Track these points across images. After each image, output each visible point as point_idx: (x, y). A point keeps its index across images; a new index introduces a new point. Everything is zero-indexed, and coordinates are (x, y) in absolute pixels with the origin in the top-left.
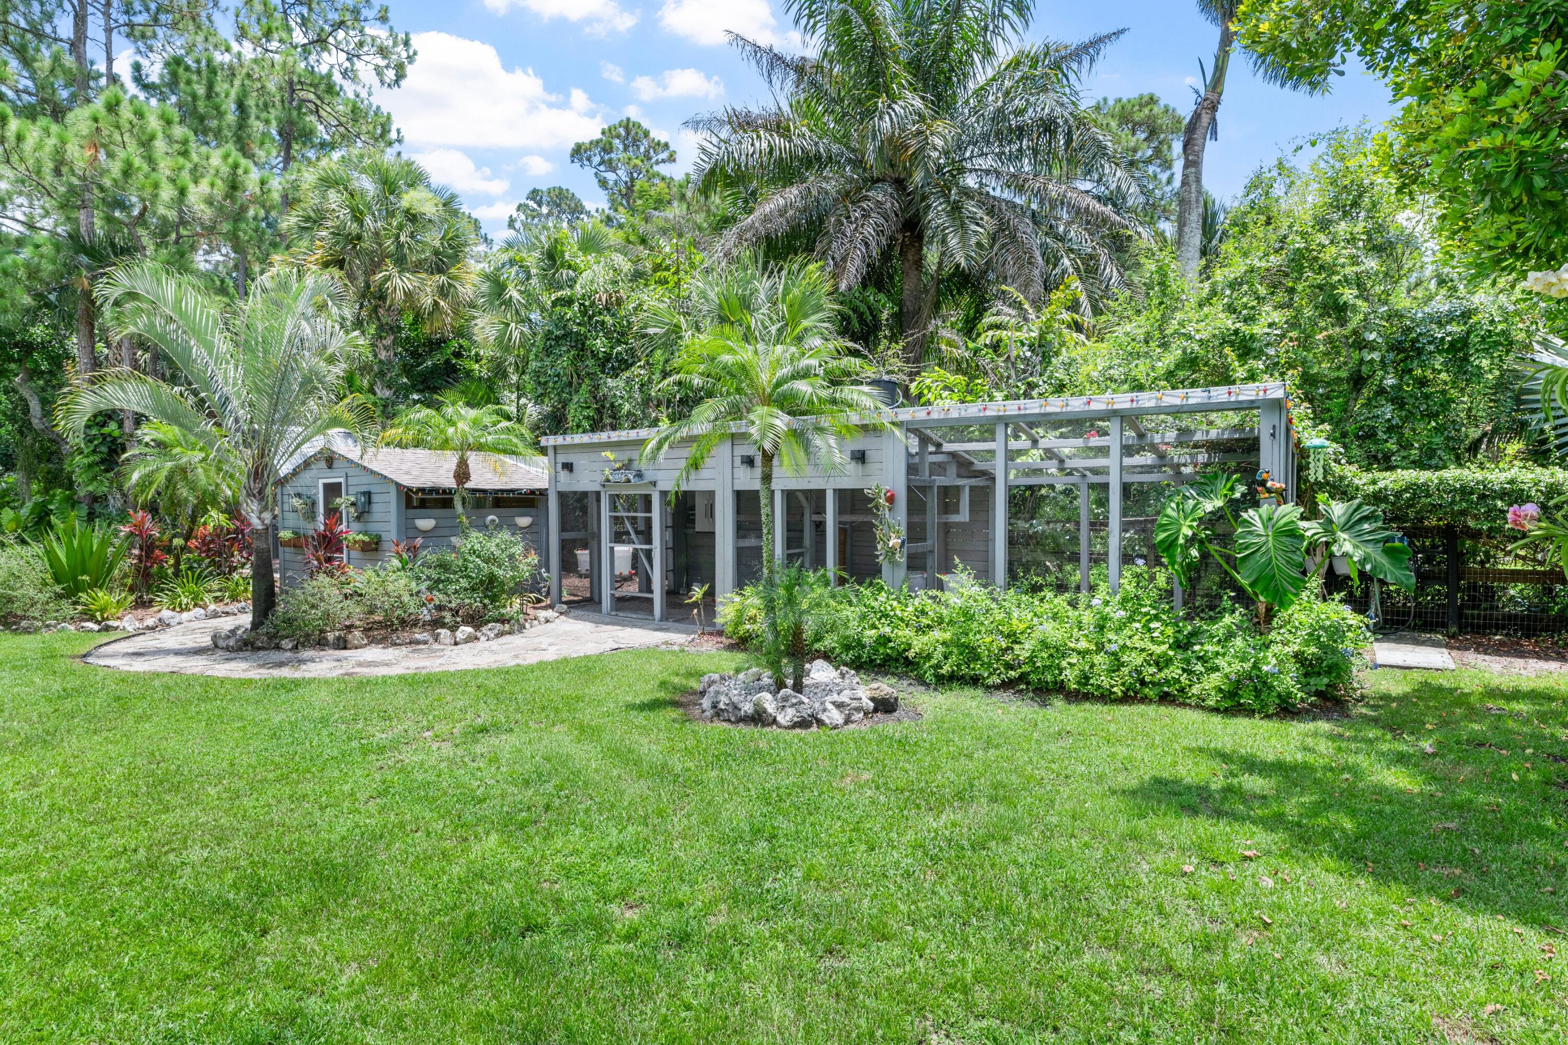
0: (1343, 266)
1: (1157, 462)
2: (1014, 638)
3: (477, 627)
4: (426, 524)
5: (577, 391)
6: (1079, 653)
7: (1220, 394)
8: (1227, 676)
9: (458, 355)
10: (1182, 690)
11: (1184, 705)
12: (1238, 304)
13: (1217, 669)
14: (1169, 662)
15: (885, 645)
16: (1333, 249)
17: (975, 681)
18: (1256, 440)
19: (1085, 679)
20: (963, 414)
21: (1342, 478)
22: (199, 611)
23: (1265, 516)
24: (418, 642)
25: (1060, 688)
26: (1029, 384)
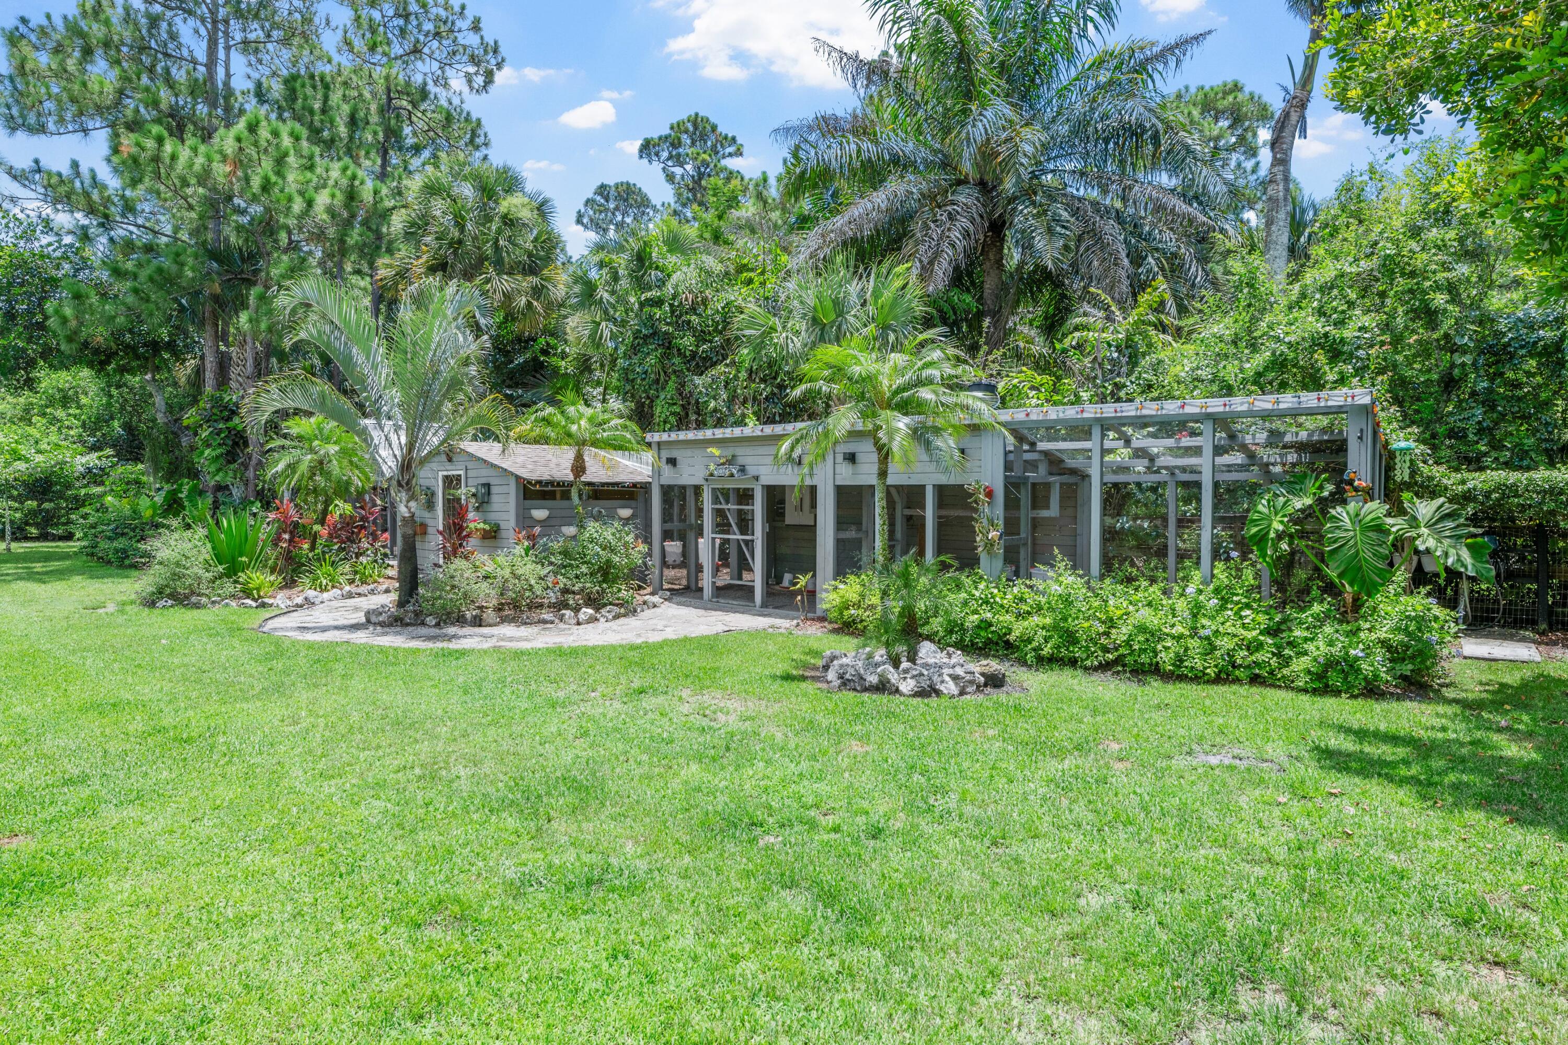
0: (1434, 272)
1: (1246, 461)
2: (1111, 623)
3: (597, 610)
4: (540, 514)
5: (663, 388)
6: (1173, 638)
7: (1309, 399)
8: (1315, 660)
9: (545, 352)
10: (1271, 673)
11: (1273, 686)
12: (1328, 309)
13: (1306, 653)
14: (1260, 646)
15: (986, 629)
16: (1424, 256)
17: (1073, 663)
18: (1345, 441)
19: (1179, 661)
20: (1061, 415)
21: (1431, 478)
22: (336, 592)
23: (1352, 512)
24: (545, 622)
25: (1155, 670)
26: (1116, 384)
